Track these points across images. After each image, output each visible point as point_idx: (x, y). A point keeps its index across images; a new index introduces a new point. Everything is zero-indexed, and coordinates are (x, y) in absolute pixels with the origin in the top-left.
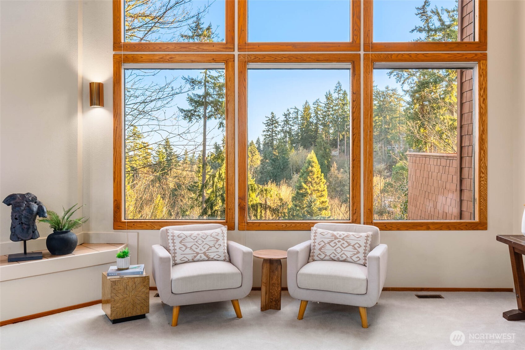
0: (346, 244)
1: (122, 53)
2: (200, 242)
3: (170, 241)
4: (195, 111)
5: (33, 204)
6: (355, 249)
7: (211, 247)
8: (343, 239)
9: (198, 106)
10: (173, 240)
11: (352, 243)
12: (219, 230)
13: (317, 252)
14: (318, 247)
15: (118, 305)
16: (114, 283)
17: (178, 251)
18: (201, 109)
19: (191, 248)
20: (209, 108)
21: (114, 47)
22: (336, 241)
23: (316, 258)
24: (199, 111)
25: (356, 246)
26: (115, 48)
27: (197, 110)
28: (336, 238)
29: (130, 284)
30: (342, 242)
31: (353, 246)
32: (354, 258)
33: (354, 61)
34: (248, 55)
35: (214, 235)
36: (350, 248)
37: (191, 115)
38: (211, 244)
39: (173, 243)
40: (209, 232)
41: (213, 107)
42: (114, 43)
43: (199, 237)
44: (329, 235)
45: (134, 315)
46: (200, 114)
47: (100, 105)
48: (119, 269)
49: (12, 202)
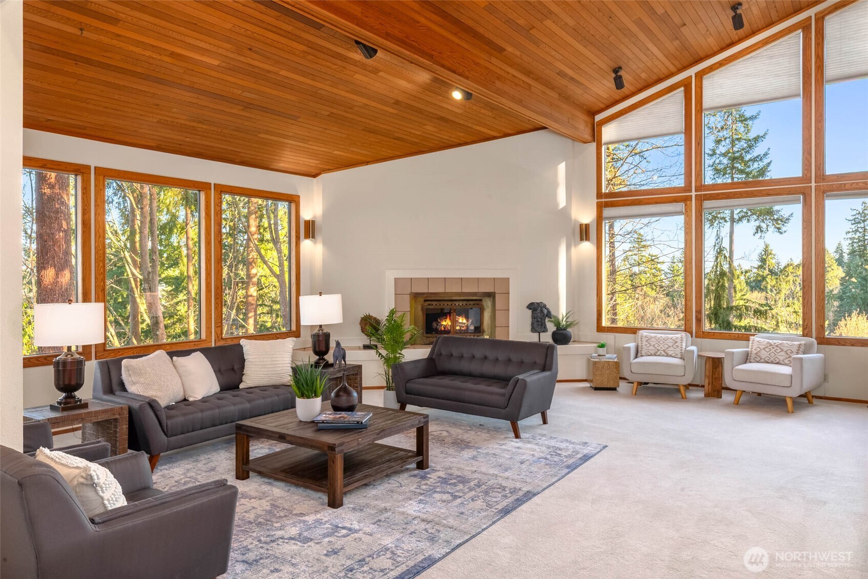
0: (779, 350)
1: (603, 200)
2: (661, 342)
3: (640, 340)
5: (544, 309)
6: (787, 354)
7: (669, 347)
8: (777, 346)
10: (641, 339)
11: (785, 349)
12: (679, 336)
13: (753, 356)
14: (754, 352)
15: (597, 378)
16: (595, 363)
17: (644, 347)
19: (654, 346)
21: (597, 196)
22: (771, 347)
23: (752, 360)
25: (788, 352)
28: (771, 345)
29: (606, 365)
30: (776, 348)
31: (786, 352)
32: (786, 361)
33: (806, 194)
34: (704, 195)
35: (673, 338)
36: (783, 353)
38: (670, 344)
39: (642, 341)
40: (670, 336)
42: (597, 193)
43: (661, 339)
44: (765, 343)
45: (609, 386)
46: (725, 216)
47: (586, 240)
48: (599, 355)
49: (533, 307)
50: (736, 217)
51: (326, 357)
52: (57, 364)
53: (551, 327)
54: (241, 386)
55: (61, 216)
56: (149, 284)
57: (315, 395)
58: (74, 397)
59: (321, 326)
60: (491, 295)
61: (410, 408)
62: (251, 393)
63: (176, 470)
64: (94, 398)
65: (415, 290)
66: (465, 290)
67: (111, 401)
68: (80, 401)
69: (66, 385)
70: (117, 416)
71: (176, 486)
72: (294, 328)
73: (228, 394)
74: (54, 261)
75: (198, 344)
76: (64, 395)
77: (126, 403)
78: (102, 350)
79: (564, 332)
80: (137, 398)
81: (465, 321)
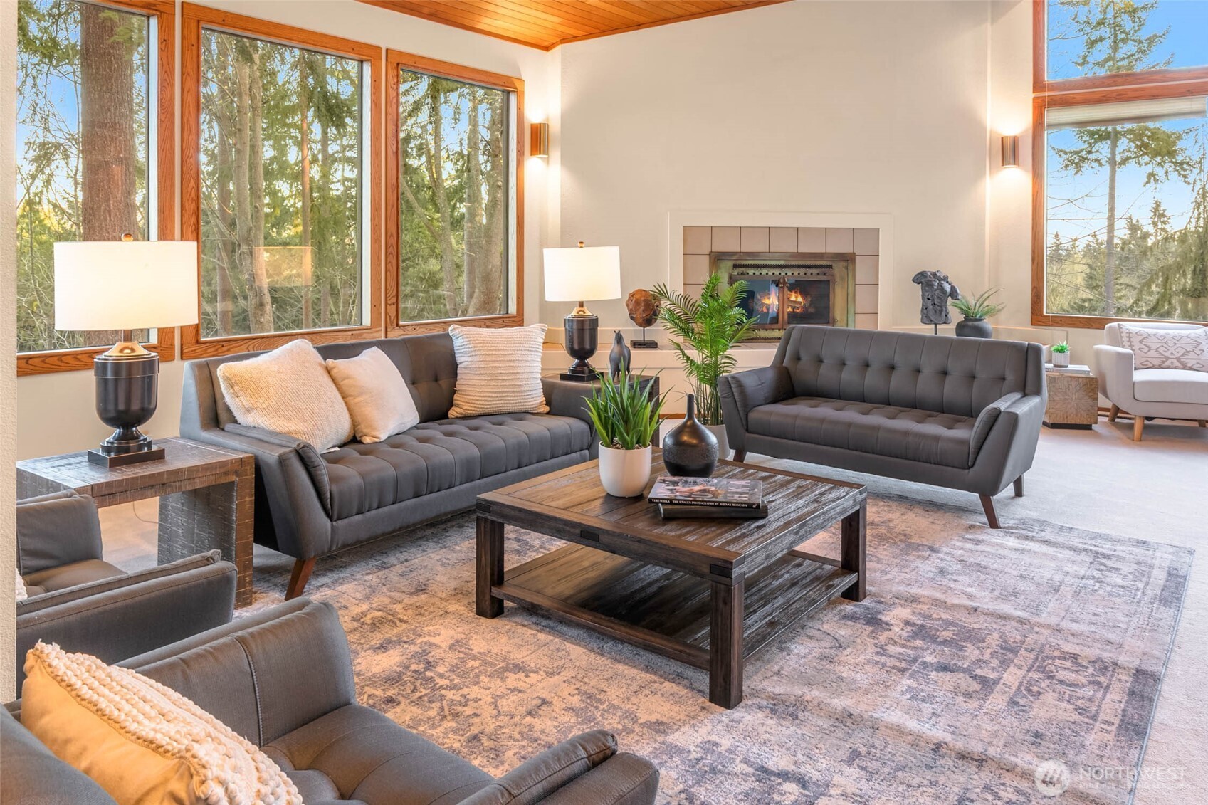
1: (1047, 94)
3: (1125, 339)
4: (1090, 152)
5: (944, 283)
7: (1187, 352)
9: (1095, 143)
10: (1129, 337)
15: (1058, 406)
16: (1054, 379)
18: (1104, 148)
19: (1156, 350)
20: (1123, 144)
21: (1034, 87)
24: (1098, 151)
26: (1035, 90)
27: (1094, 150)
29: (1074, 384)
35: (1192, 337)
37: (1080, 160)
41: (1133, 141)
42: (1035, 83)
43: (1167, 338)
45: (1078, 422)
46: (1100, 157)
47: (1015, 164)
48: (1055, 366)
49: (923, 280)
50: (1118, 159)
51: (589, 361)
52: (102, 368)
53: (956, 316)
54: (453, 413)
55: (120, 136)
56: (249, 245)
57: (638, 442)
58: (136, 438)
59: (581, 304)
60: (848, 259)
61: (751, 457)
62: (476, 429)
63: (348, 587)
64: (184, 436)
65: (719, 248)
66: (803, 249)
67: (217, 445)
68: (149, 445)
69: (119, 412)
70: (233, 478)
71: (356, 629)
72: (513, 309)
73: (434, 430)
74: (109, 206)
75: (361, 335)
76: (117, 432)
77: (249, 449)
78: (193, 341)
79: (976, 323)
80: (272, 440)
81: (800, 299)
